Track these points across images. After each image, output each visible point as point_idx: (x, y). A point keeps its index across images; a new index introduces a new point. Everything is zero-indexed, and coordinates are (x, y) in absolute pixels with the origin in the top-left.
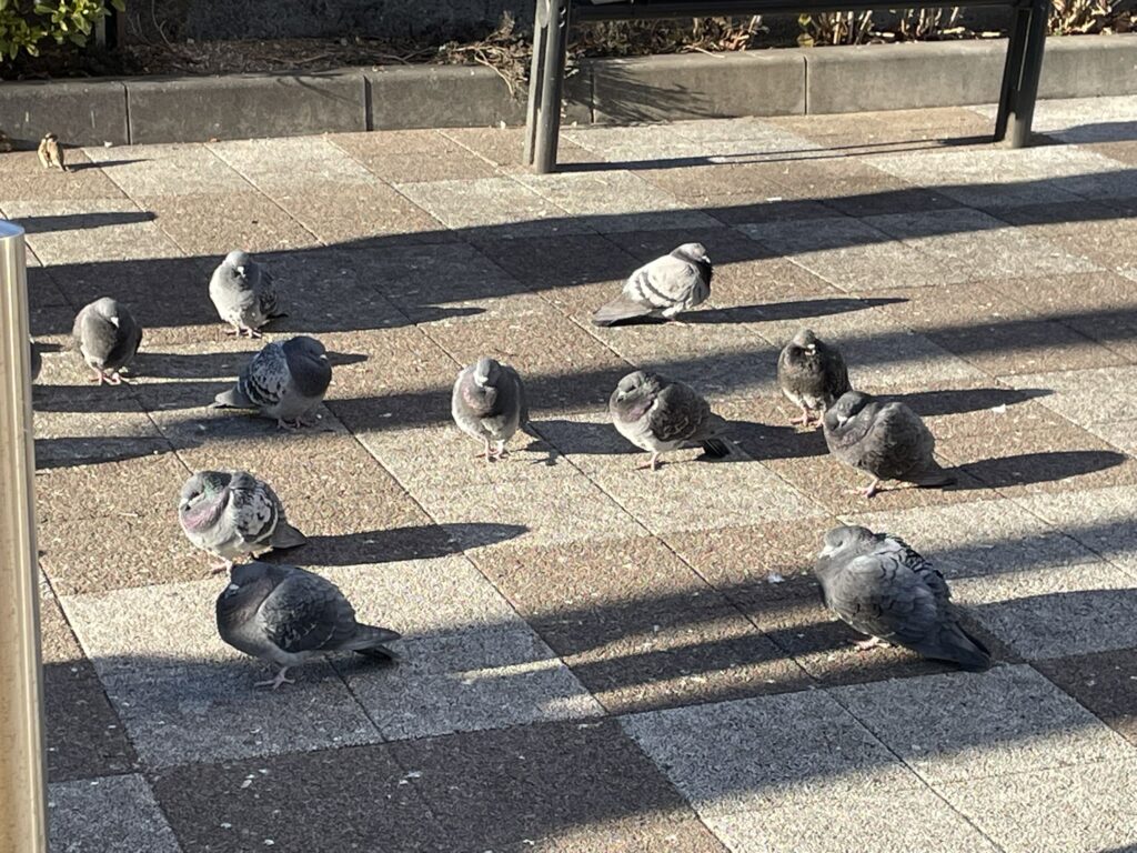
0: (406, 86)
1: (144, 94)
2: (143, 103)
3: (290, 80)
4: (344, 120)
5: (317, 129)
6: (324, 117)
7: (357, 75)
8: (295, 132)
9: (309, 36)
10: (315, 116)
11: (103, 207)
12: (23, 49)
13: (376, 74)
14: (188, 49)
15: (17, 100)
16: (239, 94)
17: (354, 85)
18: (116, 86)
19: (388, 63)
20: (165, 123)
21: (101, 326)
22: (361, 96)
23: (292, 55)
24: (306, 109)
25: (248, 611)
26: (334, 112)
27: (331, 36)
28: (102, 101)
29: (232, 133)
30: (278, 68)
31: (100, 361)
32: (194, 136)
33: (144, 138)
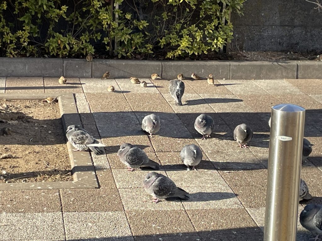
0: (308, 67)
1: (235, 66)
2: (235, 68)
3: (275, 63)
4: (290, 75)
5: (282, 78)
6: (284, 74)
7: (295, 63)
8: (276, 78)
9: (277, 51)
10: (282, 74)
11: (228, 97)
12: (203, 51)
13: (300, 63)
14: (244, 53)
15: (200, 65)
16: (261, 67)
17: (294, 66)
18: (227, 63)
19: (302, 59)
20: (240, 74)
21: (241, 132)
22: (295, 69)
23: (274, 56)
24: (280, 72)
25: (310, 218)
26: (287, 73)
27: (285, 51)
28: (223, 67)
29: (258, 77)
30: (270, 60)
31: (241, 141)
32: (247, 78)
33: (233, 78)
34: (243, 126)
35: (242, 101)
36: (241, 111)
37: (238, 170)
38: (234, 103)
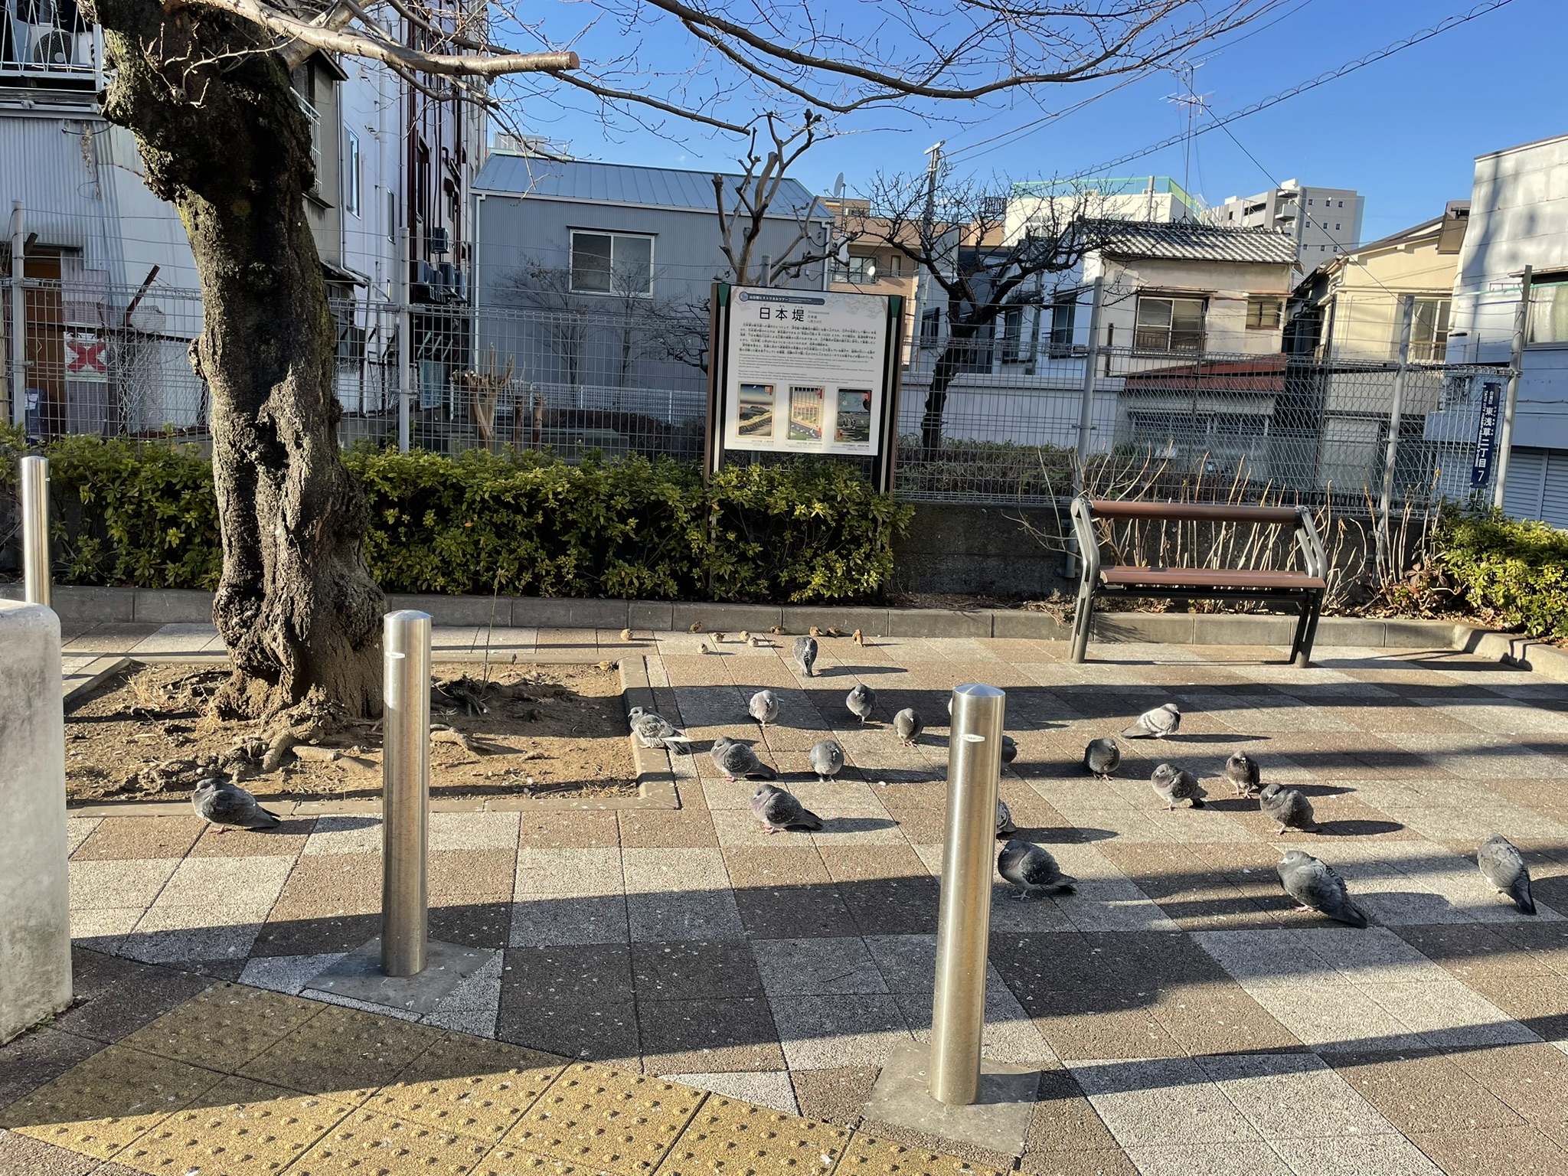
0: (1010, 619)
1: (896, 615)
2: (895, 619)
3: (959, 613)
4: (981, 632)
5: (969, 635)
6: (973, 630)
7: (989, 612)
8: (960, 636)
9: (961, 594)
10: (969, 629)
11: (884, 664)
12: (846, 592)
13: (997, 612)
14: (910, 595)
15: (842, 614)
16: (937, 617)
17: (987, 617)
18: (884, 611)
19: (1000, 608)
20: (903, 628)
21: (906, 721)
22: (989, 622)
23: (956, 602)
24: (965, 626)
25: (1016, 862)
26: (978, 628)
27: (972, 594)
28: (877, 616)
29: (932, 634)
30: (951, 607)
31: (905, 736)
32: (915, 634)
33: (894, 634)
34: (908, 712)
35: (906, 671)
36: (905, 687)
37: (900, 782)
38: (894, 675)
